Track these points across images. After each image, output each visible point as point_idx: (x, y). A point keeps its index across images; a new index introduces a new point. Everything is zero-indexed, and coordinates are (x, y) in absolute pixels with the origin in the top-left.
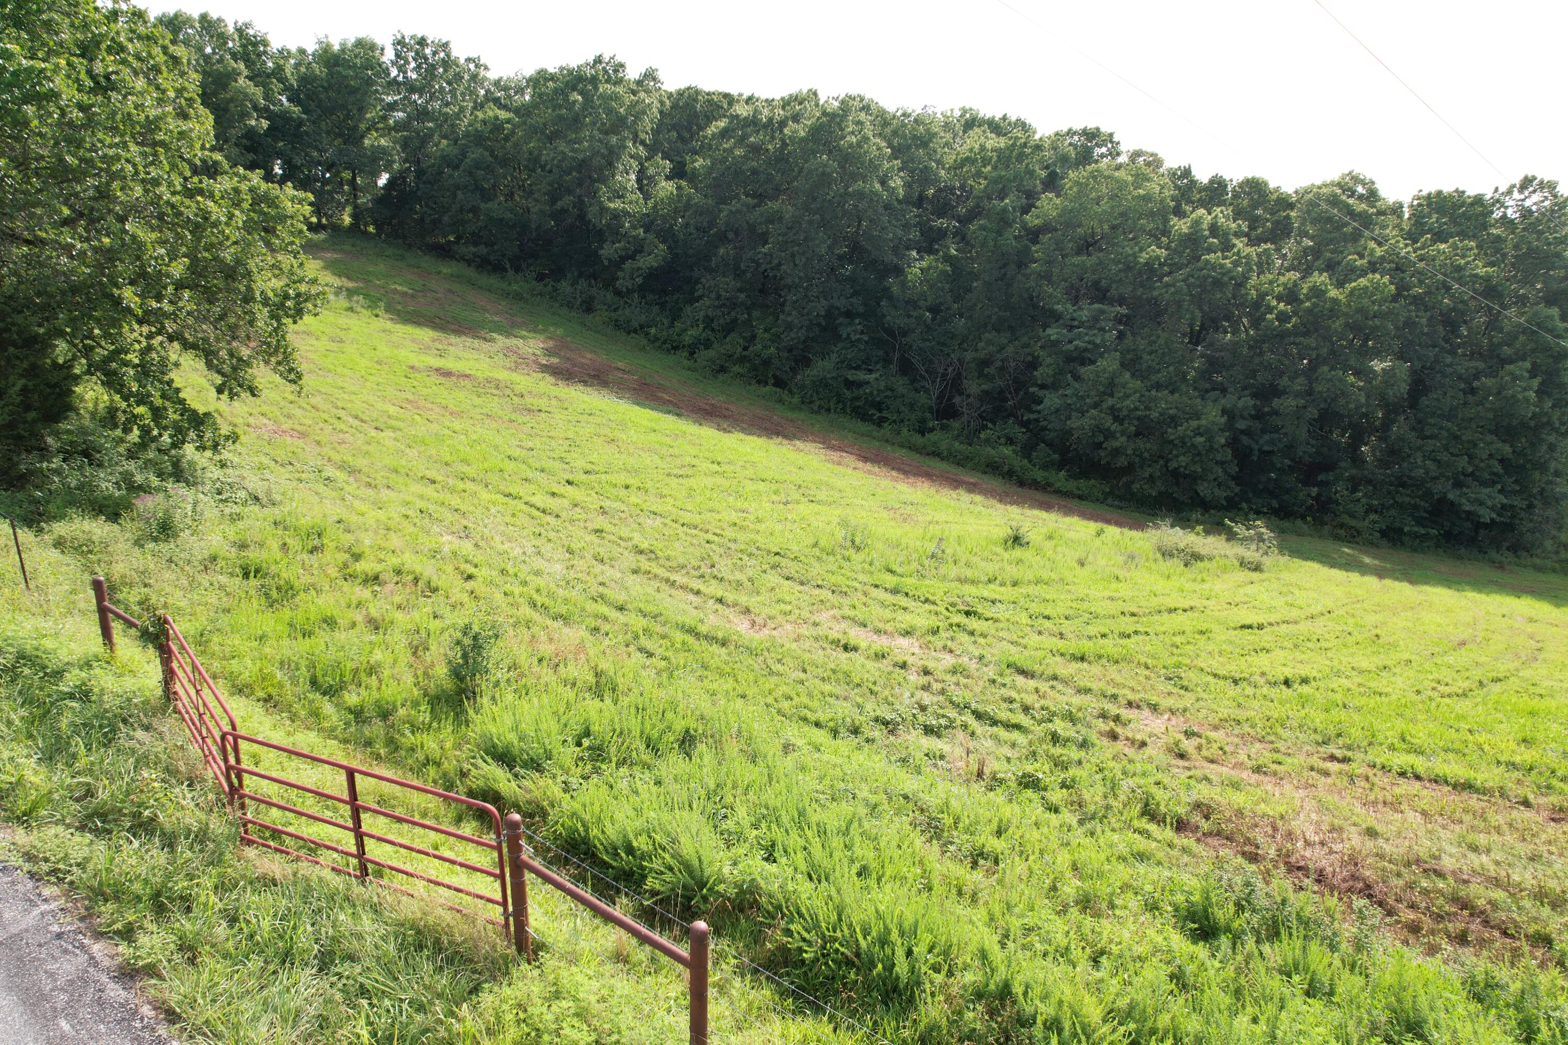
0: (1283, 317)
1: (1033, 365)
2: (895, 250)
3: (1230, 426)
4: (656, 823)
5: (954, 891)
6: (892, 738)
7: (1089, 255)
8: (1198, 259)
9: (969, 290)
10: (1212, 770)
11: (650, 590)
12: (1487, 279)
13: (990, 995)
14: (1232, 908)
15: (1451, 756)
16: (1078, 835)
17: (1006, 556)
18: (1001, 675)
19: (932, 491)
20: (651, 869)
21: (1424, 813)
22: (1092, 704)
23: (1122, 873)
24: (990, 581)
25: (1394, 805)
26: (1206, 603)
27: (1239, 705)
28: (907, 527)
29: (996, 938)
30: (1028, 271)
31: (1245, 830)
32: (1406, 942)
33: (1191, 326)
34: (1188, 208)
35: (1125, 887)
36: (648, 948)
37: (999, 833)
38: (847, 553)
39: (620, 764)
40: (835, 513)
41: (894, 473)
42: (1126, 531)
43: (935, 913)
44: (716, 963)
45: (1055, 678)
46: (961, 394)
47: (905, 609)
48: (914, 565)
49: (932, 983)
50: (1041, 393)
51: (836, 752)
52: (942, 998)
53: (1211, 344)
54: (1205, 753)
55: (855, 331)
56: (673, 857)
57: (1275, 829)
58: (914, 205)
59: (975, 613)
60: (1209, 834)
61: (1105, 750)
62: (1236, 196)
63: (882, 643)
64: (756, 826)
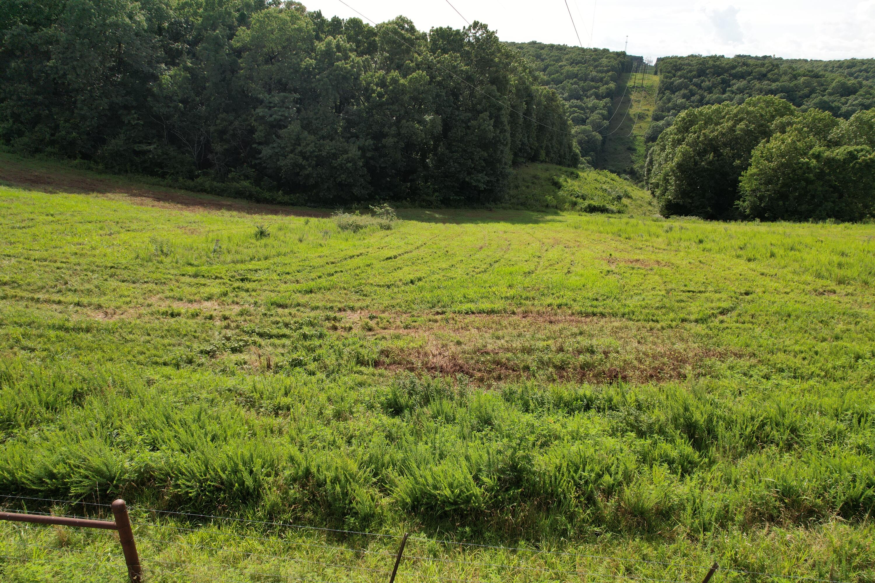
0: (380, 95)
1: (252, 131)
2: (150, 63)
3: (363, 156)
4: (68, 453)
5: (269, 431)
6: (213, 360)
7: (273, 64)
8: (333, 64)
9: (204, 88)
10: (386, 333)
11: (20, 308)
12: (467, 72)
13: (300, 477)
14: (407, 396)
15: (484, 300)
16: (327, 384)
17: (258, 243)
18: (269, 310)
19: (206, 213)
20: (72, 483)
21: (478, 328)
22: (320, 314)
23: (354, 395)
24: (251, 259)
25: (466, 328)
26: (367, 250)
27: (392, 298)
28: (195, 237)
29: (296, 448)
30: (239, 75)
31: (405, 357)
32: (479, 387)
33: (335, 102)
34: (323, 36)
35: (356, 402)
36: (83, 530)
37: (286, 394)
38: (160, 259)
39: (27, 427)
40: (146, 236)
41: (179, 206)
42: (320, 219)
43: (261, 447)
44: (134, 520)
45: (299, 305)
46: (212, 152)
47: (204, 285)
48: (205, 258)
49: (268, 483)
50: (260, 147)
51: (181, 377)
52: (275, 488)
53: (347, 112)
54: (381, 325)
55: (134, 119)
56: (86, 469)
57: (419, 353)
58: (156, 33)
59: (247, 279)
60: (390, 364)
61: (332, 337)
62: (347, 29)
63: (194, 308)
64: (140, 433)
